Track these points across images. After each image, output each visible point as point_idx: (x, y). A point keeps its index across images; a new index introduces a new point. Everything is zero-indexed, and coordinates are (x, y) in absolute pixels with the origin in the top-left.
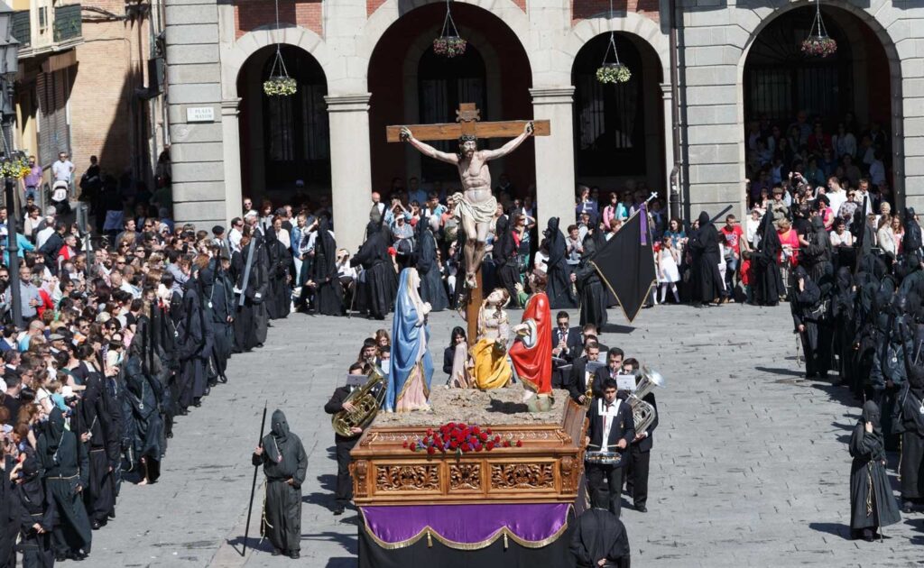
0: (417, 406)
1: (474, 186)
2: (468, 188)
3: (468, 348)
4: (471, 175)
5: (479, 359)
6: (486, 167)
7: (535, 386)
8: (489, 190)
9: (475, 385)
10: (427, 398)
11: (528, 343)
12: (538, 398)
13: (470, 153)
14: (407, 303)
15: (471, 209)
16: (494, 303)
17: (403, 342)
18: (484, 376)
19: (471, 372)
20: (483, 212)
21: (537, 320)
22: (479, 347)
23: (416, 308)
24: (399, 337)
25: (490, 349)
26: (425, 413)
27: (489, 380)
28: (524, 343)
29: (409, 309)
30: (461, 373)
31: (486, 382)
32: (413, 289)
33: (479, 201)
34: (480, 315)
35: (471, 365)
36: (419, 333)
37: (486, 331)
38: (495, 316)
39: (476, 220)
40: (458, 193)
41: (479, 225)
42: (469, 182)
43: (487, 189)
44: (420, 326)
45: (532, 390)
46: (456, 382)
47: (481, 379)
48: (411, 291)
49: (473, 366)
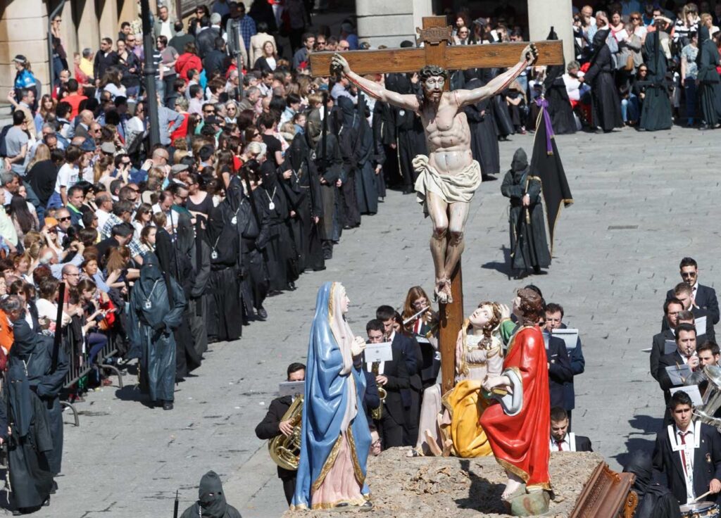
0: (346, 499)
1: (444, 145)
2: (435, 148)
3: (442, 393)
4: (439, 129)
5: (457, 411)
6: (463, 116)
7: (522, 473)
8: (468, 152)
9: (453, 450)
10: (361, 486)
11: (509, 407)
12: (527, 492)
13: (435, 95)
14: (327, 339)
15: (439, 180)
16: (480, 326)
17: (319, 401)
18: (465, 438)
19: (447, 431)
20: (458, 186)
21: (523, 370)
22: (457, 393)
23: (340, 346)
24: (314, 393)
25: (475, 396)
26: (356, 510)
27: (474, 444)
28: (504, 406)
29: (329, 349)
30: (432, 434)
31: (469, 448)
32: (337, 317)
33: (451, 169)
34: (459, 344)
35: (447, 421)
36: (345, 384)
37: (470, 369)
38: (482, 346)
39: (448, 198)
40: (420, 156)
41: (452, 207)
42: (437, 140)
43: (464, 150)
44: (347, 375)
45: (517, 478)
46: (425, 446)
47: (462, 442)
48: (332, 319)
49: (449, 422)
